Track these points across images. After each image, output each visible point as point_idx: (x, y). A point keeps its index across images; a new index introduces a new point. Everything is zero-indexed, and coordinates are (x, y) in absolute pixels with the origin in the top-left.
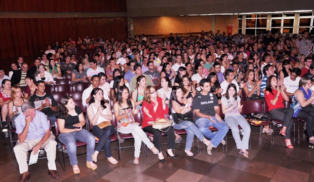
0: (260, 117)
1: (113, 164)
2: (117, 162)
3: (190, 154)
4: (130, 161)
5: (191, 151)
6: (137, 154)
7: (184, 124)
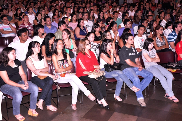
0: (174, 66)
1: (53, 111)
2: (57, 110)
3: (120, 99)
4: (68, 108)
5: (120, 96)
6: (74, 100)
7: (115, 73)
